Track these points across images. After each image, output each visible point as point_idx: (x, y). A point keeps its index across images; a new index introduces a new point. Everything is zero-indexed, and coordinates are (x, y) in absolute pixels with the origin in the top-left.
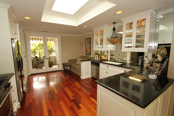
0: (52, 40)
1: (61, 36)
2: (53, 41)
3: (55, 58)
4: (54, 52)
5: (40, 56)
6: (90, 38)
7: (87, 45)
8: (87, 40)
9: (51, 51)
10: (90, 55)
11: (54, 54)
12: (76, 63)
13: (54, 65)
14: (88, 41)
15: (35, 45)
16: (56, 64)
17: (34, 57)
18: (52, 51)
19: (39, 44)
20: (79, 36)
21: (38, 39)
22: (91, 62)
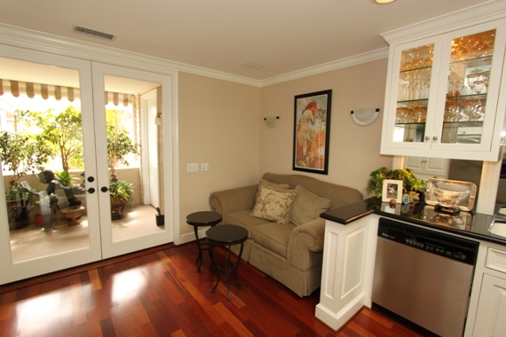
0: (126, 101)
1: (181, 74)
2: (130, 106)
3: (137, 176)
4: (135, 152)
5: (66, 168)
6: (329, 93)
7: (305, 126)
8: (304, 102)
9: (119, 148)
10: (325, 172)
11: (131, 161)
12: (257, 212)
13: (131, 208)
14: (311, 106)
15: (43, 117)
16: (141, 204)
17: (38, 172)
18: (126, 146)
19: (64, 113)
20: (259, 84)
21: (58, 93)
22: (382, 222)
